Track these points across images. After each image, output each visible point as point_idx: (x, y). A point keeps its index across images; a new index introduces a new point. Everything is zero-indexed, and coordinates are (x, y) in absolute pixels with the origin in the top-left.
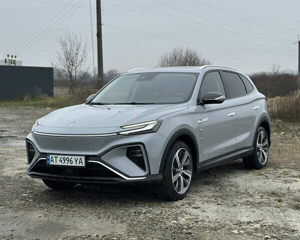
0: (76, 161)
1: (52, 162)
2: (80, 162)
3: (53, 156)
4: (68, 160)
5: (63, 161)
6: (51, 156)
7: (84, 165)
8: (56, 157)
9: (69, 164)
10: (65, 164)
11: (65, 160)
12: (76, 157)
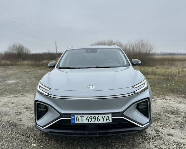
0: (103, 119)
1: (77, 121)
2: (107, 119)
3: (79, 116)
4: (95, 119)
5: (90, 120)
6: (76, 116)
7: (111, 121)
8: (82, 117)
9: (96, 122)
10: (92, 122)
11: (92, 119)
12: (103, 116)
